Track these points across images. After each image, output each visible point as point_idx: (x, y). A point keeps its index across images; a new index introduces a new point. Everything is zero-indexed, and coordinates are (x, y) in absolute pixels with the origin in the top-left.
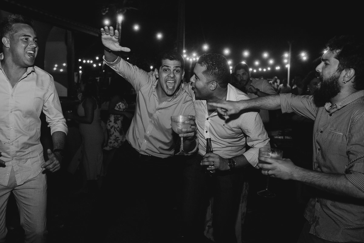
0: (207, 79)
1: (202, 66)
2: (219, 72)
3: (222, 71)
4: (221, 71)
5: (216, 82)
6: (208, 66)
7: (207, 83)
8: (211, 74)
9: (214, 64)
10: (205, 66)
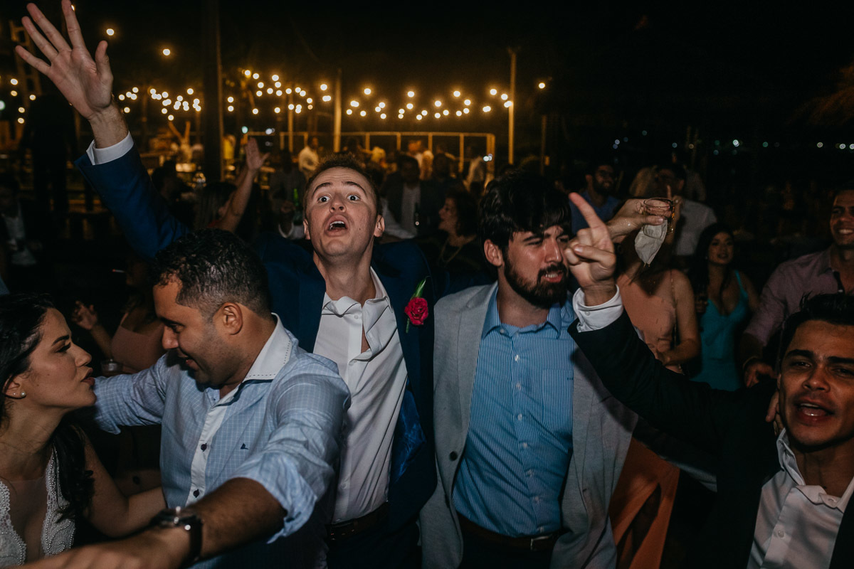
0: (201, 309)
1: (166, 284)
2: (219, 269)
3: (228, 262)
4: (226, 264)
5: (233, 302)
6: (181, 271)
7: (209, 319)
8: (202, 290)
9: (195, 258)
10: (174, 277)
